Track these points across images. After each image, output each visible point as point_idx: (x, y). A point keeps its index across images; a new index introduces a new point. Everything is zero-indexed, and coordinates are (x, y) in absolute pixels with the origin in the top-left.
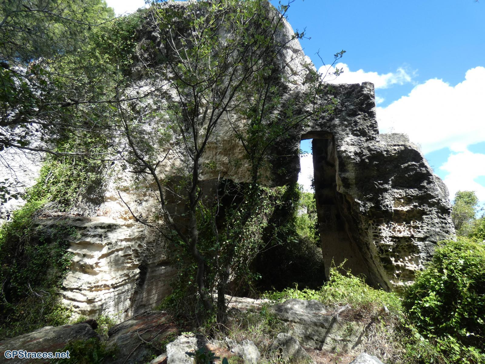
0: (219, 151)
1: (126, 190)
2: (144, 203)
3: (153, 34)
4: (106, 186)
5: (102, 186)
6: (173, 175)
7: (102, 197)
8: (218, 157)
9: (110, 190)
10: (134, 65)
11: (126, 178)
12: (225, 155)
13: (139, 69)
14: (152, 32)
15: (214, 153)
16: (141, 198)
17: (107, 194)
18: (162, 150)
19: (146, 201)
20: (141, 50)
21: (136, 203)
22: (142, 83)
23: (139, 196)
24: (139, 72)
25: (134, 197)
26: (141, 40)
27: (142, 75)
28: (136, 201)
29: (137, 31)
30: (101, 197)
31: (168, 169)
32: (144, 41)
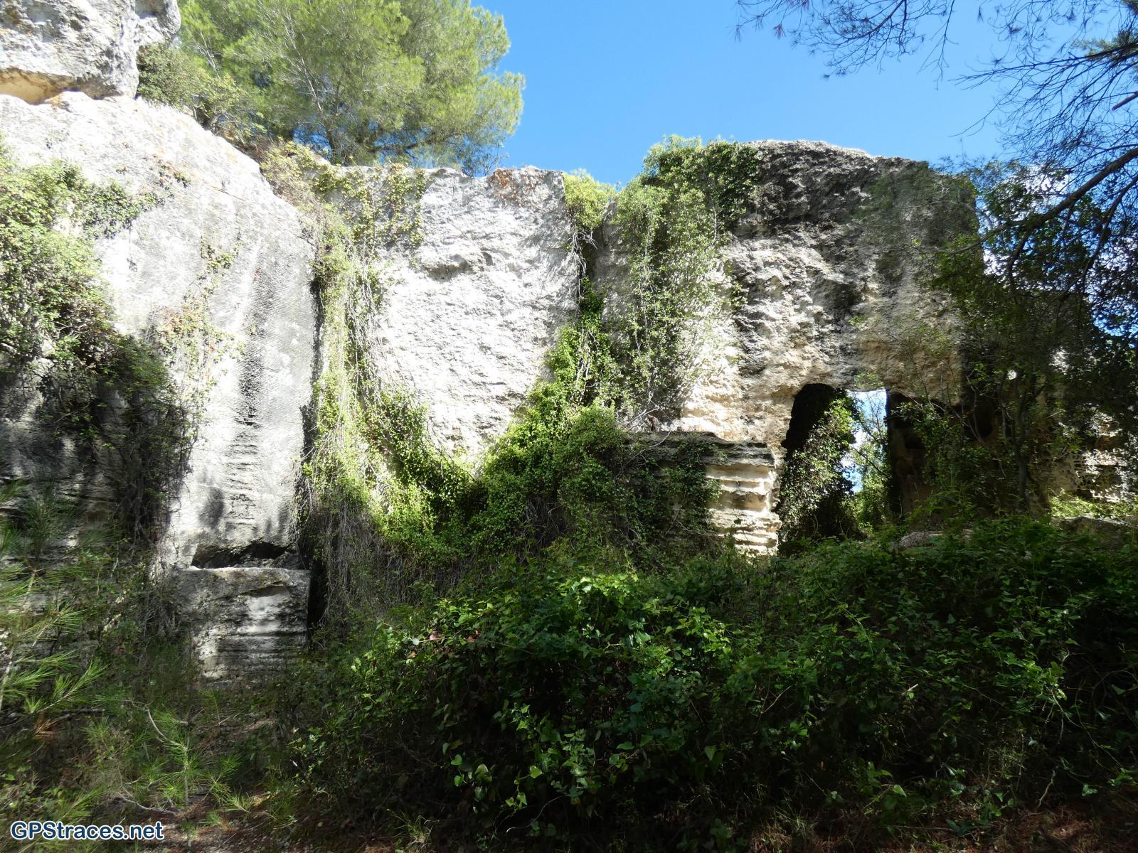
0: (894, 353)
1: (724, 400)
2: (756, 422)
3: (790, 179)
4: (685, 392)
5: (677, 392)
6: (812, 382)
7: (678, 410)
8: (890, 362)
9: (695, 399)
10: (745, 216)
11: (725, 382)
12: (901, 360)
13: (755, 223)
14: (789, 176)
15: (885, 356)
16: (751, 414)
17: (690, 405)
18: (793, 345)
19: (760, 418)
20: (763, 196)
21: (743, 421)
22: (757, 244)
23: (747, 409)
24: (754, 227)
25: (739, 412)
26: (764, 183)
27: (756, 233)
28: (741, 418)
29: (762, 169)
30: (674, 408)
31: (804, 372)
32: (770, 186)
